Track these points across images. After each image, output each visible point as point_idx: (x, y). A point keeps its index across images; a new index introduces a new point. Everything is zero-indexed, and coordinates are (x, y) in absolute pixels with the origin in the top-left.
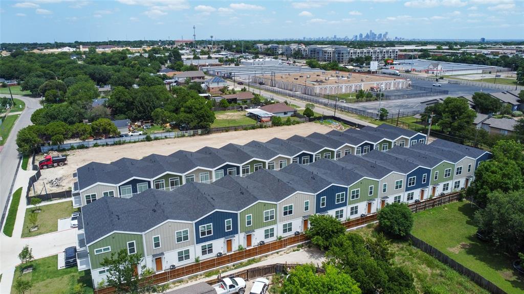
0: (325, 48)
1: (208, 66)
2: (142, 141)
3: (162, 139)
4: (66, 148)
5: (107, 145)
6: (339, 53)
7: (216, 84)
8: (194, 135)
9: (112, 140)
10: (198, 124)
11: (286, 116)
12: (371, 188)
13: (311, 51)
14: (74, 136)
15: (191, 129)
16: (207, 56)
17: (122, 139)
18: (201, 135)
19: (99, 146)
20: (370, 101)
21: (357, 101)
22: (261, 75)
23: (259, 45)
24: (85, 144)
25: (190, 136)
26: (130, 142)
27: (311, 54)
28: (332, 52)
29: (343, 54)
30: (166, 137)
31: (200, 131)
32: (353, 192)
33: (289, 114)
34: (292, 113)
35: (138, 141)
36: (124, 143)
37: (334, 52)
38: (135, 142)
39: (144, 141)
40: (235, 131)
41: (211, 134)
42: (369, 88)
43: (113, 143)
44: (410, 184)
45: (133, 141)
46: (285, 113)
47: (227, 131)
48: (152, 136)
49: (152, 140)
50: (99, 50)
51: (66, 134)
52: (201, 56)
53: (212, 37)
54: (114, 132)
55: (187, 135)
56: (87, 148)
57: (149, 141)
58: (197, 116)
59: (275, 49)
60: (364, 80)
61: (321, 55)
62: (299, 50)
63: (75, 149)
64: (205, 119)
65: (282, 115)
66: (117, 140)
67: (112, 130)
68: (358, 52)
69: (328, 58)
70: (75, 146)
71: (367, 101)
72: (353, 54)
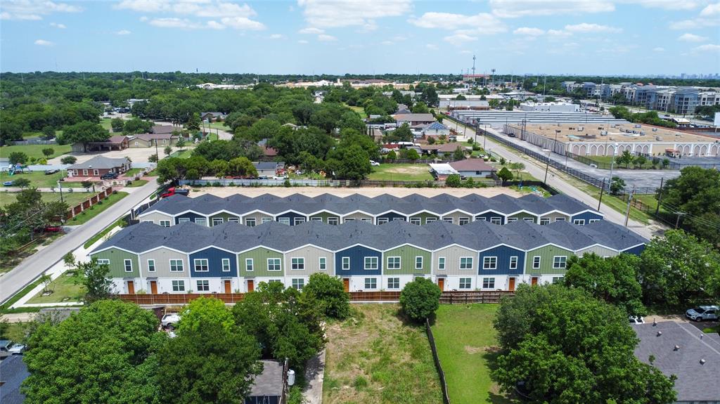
0: (661, 89)
1: (469, 109)
2: (279, 186)
3: (301, 186)
4: (203, 184)
5: (243, 186)
6: (682, 99)
7: (435, 131)
8: (340, 186)
9: (249, 181)
10: (346, 173)
11: (479, 176)
12: (419, 259)
13: (640, 94)
14: (210, 173)
15: (338, 179)
16: (480, 96)
17: (260, 182)
18: (348, 187)
19: (234, 186)
20: (640, 168)
21: (618, 168)
22: (517, 123)
23: (568, 83)
24: (221, 182)
25: (335, 187)
26: (267, 186)
27: (640, 98)
28: (670, 95)
29: (687, 99)
30: (307, 185)
31: (348, 182)
32: (391, 260)
33: (484, 175)
34: (489, 174)
35: (275, 186)
36: (261, 185)
37: (674, 96)
38: (272, 186)
39: (282, 186)
40: (394, 187)
41: (362, 187)
42: (663, 152)
43: (249, 184)
44: (487, 266)
45: (271, 185)
46: (478, 173)
47: (382, 186)
48: (291, 182)
49: (291, 186)
50: (357, 86)
51: (201, 169)
52: (467, 97)
53: (494, 71)
54: (250, 172)
55: (332, 185)
56: (222, 186)
57: (287, 186)
58: (346, 164)
59: (590, 89)
60: (661, 138)
61: (653, 100)
62: (623, 92)
63: (210, 186)
64: (354, 168)
65: (473, 175)
66: (254, 181)
67: (248, 170)
68: (703, 97)
69: (663, 105)
70: (211, 183)
71: (636, 168)
72: (706, 101)
